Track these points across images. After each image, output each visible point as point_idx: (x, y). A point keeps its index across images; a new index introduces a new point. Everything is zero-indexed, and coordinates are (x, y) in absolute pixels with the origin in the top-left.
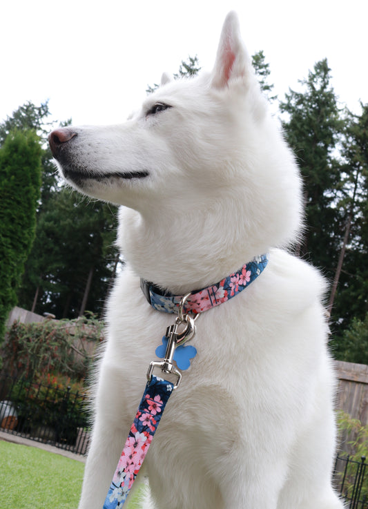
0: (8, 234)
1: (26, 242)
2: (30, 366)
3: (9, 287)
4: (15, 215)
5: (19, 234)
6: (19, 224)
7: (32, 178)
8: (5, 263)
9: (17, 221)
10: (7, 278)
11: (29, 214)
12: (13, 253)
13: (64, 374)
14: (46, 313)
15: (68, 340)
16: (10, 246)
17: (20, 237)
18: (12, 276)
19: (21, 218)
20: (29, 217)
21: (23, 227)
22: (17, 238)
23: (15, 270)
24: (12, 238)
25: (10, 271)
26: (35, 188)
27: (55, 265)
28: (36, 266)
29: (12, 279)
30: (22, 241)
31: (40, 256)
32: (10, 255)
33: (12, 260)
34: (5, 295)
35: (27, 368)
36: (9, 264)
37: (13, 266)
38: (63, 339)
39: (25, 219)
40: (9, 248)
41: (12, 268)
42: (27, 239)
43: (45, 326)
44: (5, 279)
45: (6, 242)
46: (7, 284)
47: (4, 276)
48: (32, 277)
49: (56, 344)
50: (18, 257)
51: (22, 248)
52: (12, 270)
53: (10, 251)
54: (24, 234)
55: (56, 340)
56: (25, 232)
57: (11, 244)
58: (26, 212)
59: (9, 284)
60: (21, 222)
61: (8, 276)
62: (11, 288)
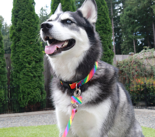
0: (101, 29)
1: (109, 29)
2: (128, 78)
3: (109, 49)
4: (100, 20)
5: (105, 27)
6: (103, 23)
7: (102, 3)
8: (103, 41)
9: (102, 22)
10: (107, 46)
11: (106, 17)
12: (105, 35)
13: (143, 77)
14: (130, 53)
15: (141, 62)
16: (103, 33)
17: (105, 28)
18: (108, 45)
19: (103, 20)
20: (106, 19)
21: (105, 23)
22: (104, 29)
23: (109, 41)
24: (103, 30)
25: (106, 43)
26: (104, 6)
27: (137, 28)
28: (129, 31)
29: (109, 45)
30: (107, 29)
31: (130, 26)
32: (104, 37)
33: (106, 38)
34: (108, 53)
35: (127, 79)
36: (105, 40)
37: (107, 40)
38: (138, 62)
39: (105, 20)
40: (103, 34)
41: (107, 41)
42: (108, 27)
43: (129, 59)
44: (106, 47)
45: (101, 32)
46: (107, 48)
47: (105, 46)
48: (130, 36)
49: (136, 65)
50: (108, 36)
51: (108, 32)
52: (107, 42)
53: (103, 35)
54: (107, 26)
55: (135, 64)
56: (107, 25)
57: (103, 32)
58: (104, 17)
59: (108, 48)
60: (104, 22)
61: (106, 45)
62: (110, 49)
